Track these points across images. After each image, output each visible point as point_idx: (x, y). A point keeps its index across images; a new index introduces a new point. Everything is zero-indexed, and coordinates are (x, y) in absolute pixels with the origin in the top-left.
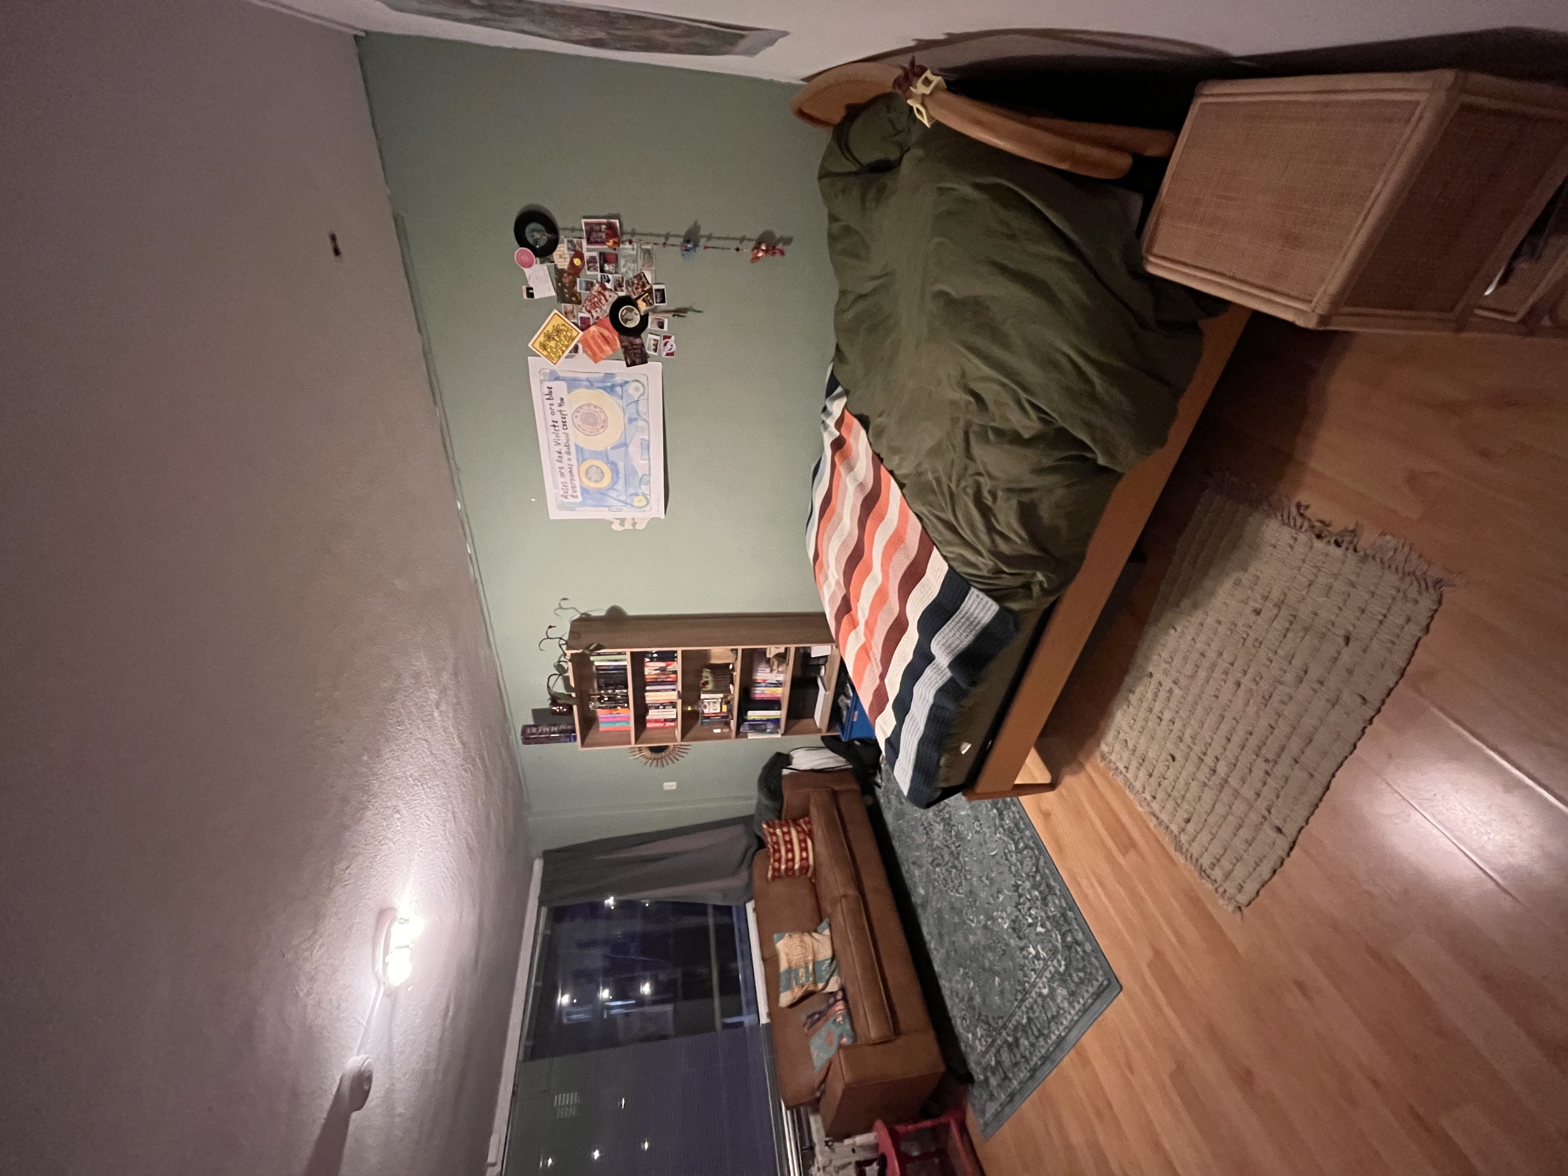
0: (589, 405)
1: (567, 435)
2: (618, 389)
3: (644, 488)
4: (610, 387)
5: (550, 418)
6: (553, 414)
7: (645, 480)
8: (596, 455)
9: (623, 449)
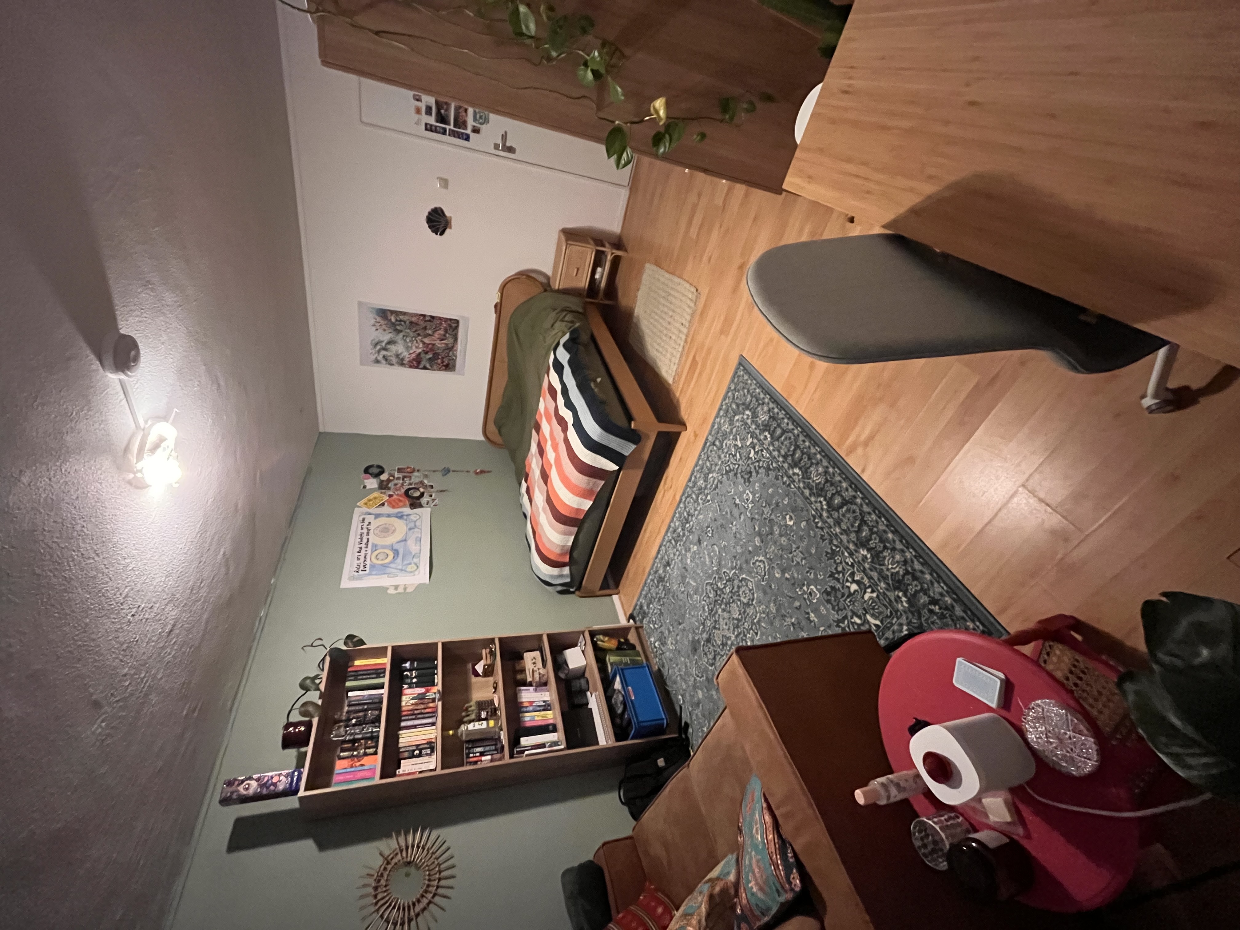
0: (386, 524)
1: (368, 539)
2: (405, 517)
3: (415, 560)
4: (400, 517)
5: (360, 531)
6: (362, 529)
7: (417, 555)
8: (384, 547)
9: (403, 543)
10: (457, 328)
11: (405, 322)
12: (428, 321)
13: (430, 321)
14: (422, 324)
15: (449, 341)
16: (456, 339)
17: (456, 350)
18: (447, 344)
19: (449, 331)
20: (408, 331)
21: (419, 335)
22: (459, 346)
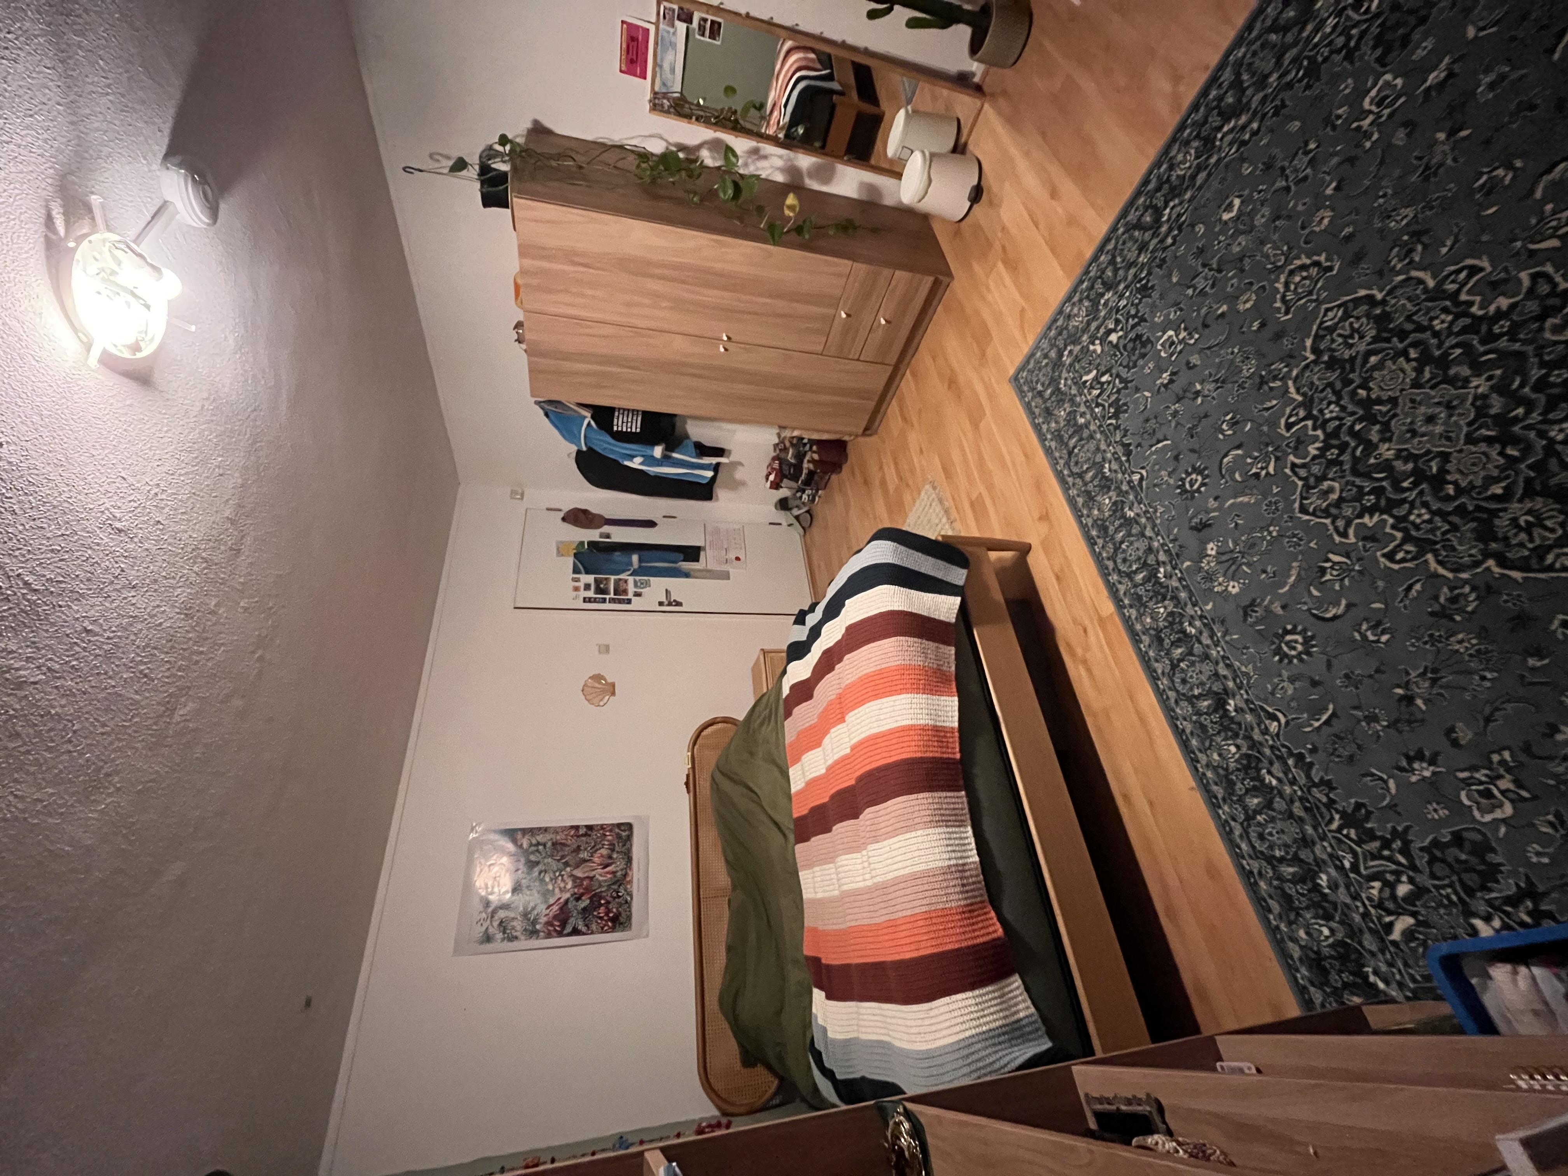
10: (629, 837)
11: (544, 845)
12: (582, 835)
13: (585, 835)
14: (573, 843)
15: (618, 866)
16: (629, 860)
17: (631, 882)
18: (614, 873)
19: (617, 849)
20: (550, 860)
21: (566, 864)
22: (636, 873)
